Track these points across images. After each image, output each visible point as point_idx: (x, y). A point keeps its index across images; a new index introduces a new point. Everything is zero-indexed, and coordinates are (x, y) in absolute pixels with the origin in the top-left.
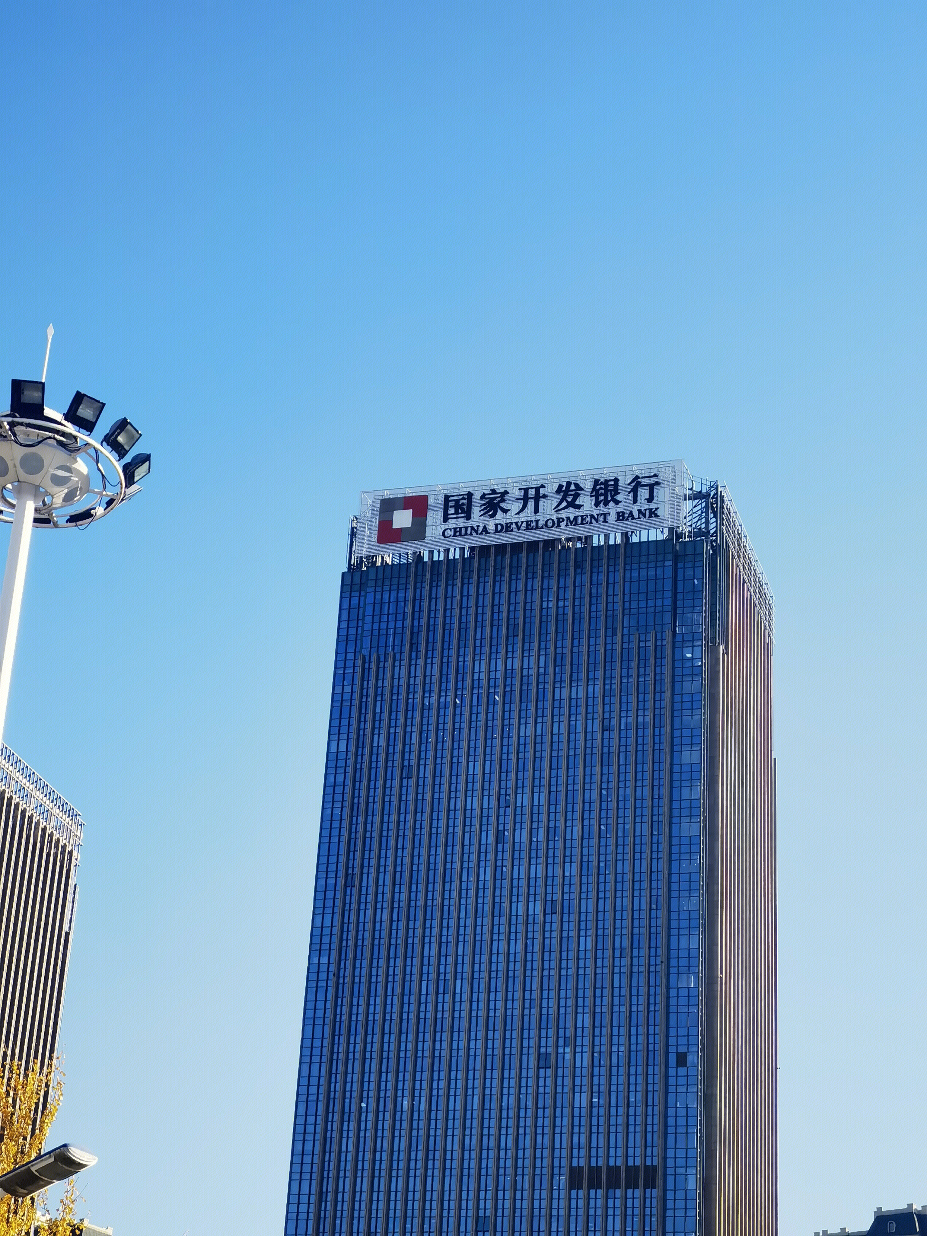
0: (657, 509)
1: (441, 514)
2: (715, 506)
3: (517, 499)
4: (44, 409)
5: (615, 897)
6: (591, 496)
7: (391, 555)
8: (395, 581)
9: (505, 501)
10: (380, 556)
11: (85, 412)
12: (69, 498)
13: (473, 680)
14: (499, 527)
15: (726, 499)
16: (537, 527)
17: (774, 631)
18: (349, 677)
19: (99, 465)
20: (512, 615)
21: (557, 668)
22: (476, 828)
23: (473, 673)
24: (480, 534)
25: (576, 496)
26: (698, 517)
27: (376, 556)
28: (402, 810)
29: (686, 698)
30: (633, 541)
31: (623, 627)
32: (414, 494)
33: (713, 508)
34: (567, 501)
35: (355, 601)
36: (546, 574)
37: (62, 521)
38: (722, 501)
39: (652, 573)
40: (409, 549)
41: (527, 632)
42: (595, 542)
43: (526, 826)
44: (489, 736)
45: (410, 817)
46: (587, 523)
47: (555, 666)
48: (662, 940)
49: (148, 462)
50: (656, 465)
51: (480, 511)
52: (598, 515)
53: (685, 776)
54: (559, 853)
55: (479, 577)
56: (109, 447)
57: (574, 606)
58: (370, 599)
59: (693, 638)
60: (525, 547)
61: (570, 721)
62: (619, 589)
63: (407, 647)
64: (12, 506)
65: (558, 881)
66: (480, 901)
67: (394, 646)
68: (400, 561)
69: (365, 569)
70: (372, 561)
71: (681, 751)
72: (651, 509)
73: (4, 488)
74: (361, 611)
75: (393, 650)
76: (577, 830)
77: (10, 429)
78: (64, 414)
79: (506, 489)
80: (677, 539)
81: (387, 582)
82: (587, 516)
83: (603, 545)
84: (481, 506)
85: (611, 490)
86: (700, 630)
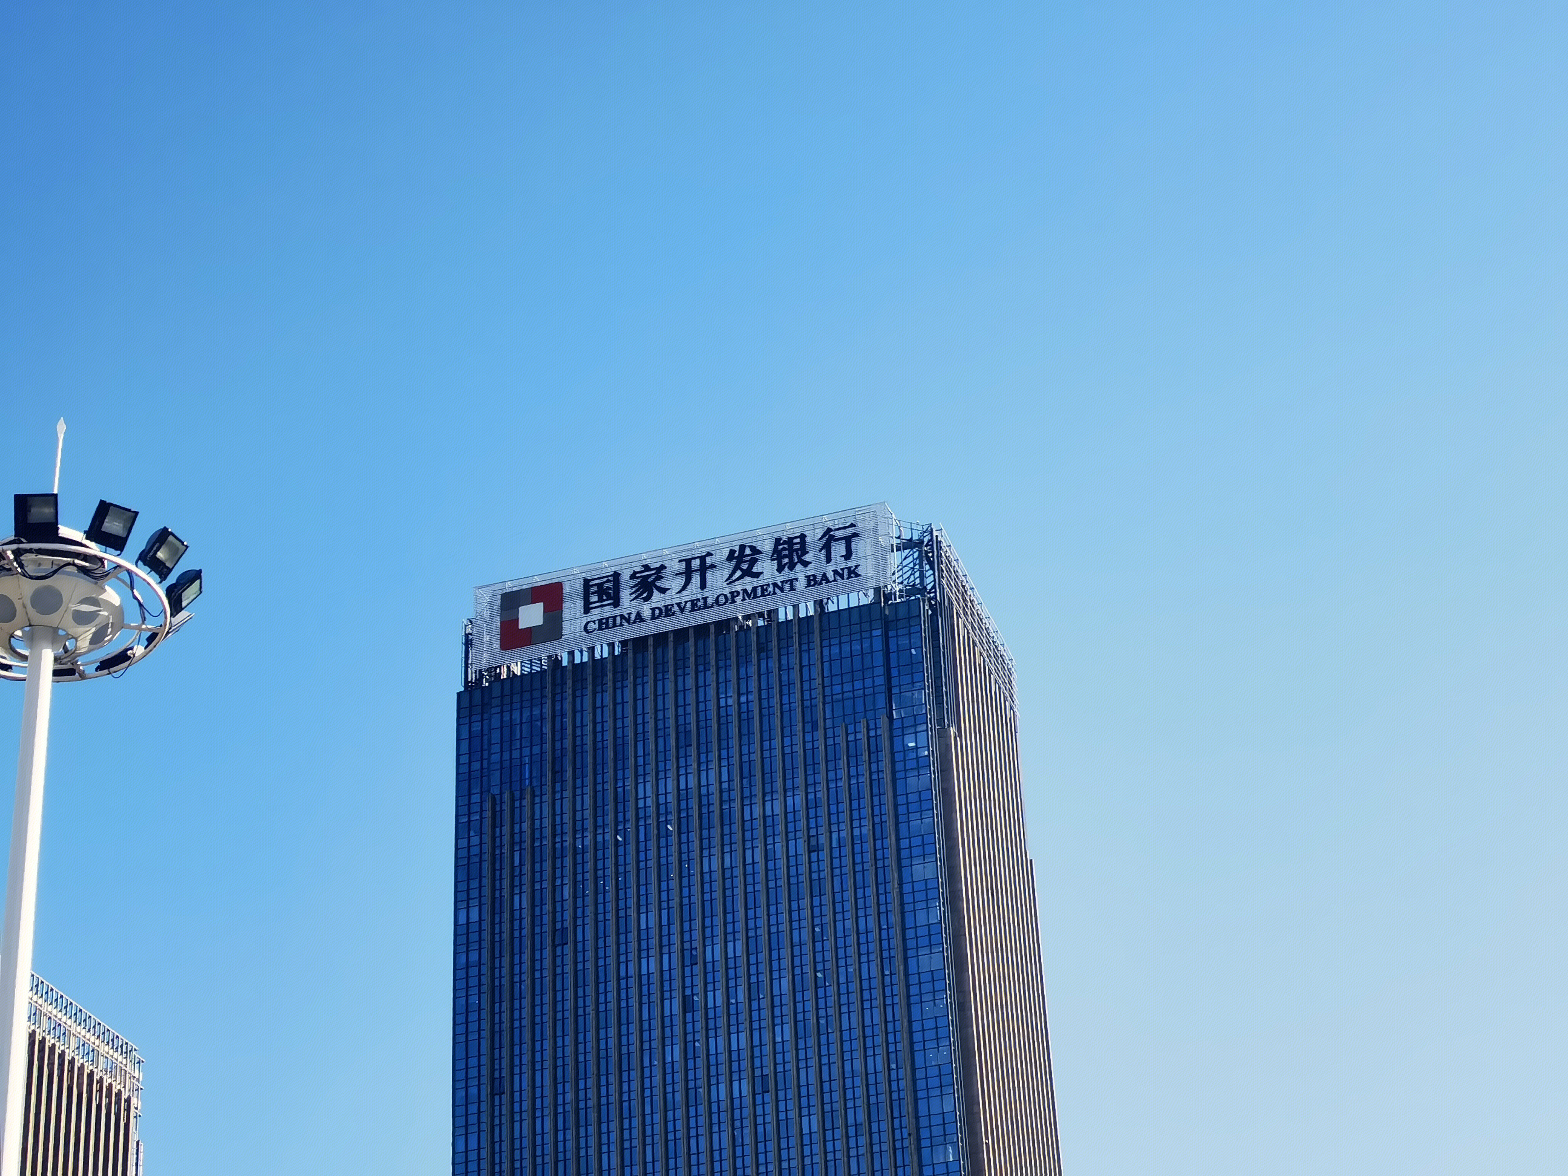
0: (857, 567)
1: (580, 603)
2: (930, 555)
3: (677, 574)
4: (58, 529)
5: (843, 1061)
6: (772, 560)
7: (519, 664)
8: (527, 696)
9: (663, 577)
10: (505, 666)
11: (112, 526)
12: (97, 639)
13: (637, 809)
14: (657, 612)
15: (944, 544)
16: (706, 606)
17: (1017, 702)
18: (475, 825)
19: (135, 591)
20: (681, 720)
21: (745, 781)
22: (656, 997)
23: (637, 799)
24: (633, 623)
25: (753, 562)
26: (910, 572)
27: (500, 667)
28: (559, 986)
29: (913, 798)
30: (830, 610)
31: (825, 719)
32: (544, 583)
33: (928, 558)
34: (742, 570)
35: (476, 727)
36: (721, 664)
37: (90, 670)
38: (940, 548)
39: (856, 647)
40: (542, 652)
41: (703, 740)
42: (782, 617)
43: (721, 985)
44: (664, 878)
45: (569, 994)
46: (769, 595)
47: (742, 778)
48: (908, 1107)
49: (198, 581)
50: (852, 513)
51: (630, 594)
52: (782, 582)
53: (920, 896)
54: (766, 1014)
55: (635, 678)
56: (147, 567)
57: (760, 699)
58: (496, 722)
59: (915, 721)
60: (691, 632)
61: (766, 845)
62: (816, 672)
63: (549, 775)
64: (24, 658)
65: (767, 1049)
66: (669, 1089)
67: (531, 778)
68: (532, 669)
69: (487, 684)
70: (496, 673)
71: (912, 865)
72: (849, 568)
73: (12, 636)
74: (485, 738)
75: (531, 782)
76: (786, 983)
77: (16, 559)
78: (85, 532)
79: (662, 563)
80: (886, 601)
81: (516, 698)
82: (768, 585)
83: (792, 620)
84: (632, 587)
85: (797, 550)
86: (924, 711)
